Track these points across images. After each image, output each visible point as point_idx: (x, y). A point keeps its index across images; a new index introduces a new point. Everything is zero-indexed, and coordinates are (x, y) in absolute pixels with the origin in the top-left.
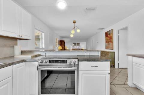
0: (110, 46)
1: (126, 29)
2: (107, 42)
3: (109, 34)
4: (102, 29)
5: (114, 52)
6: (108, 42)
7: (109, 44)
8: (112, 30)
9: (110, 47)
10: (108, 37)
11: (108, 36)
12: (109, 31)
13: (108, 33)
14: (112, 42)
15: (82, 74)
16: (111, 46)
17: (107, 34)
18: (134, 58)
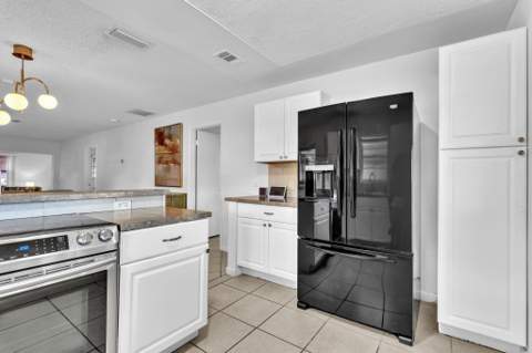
0: (173, 174)
1: (215, 131)
2: (159, 161)
3: (170, 138)
4: (145, 114)
5: (186, 195)
6: (167, 163)
7: (168, 170)
8: (179, 126)
9: (170, 179)
10: (166, 146)
11: (167, 141)
12: (170, 127)
13: (166, 133)
14: (178, 163)
15: (133, 275)
16: (176, 177)
17: (161, 136)
18: (241, 205)
